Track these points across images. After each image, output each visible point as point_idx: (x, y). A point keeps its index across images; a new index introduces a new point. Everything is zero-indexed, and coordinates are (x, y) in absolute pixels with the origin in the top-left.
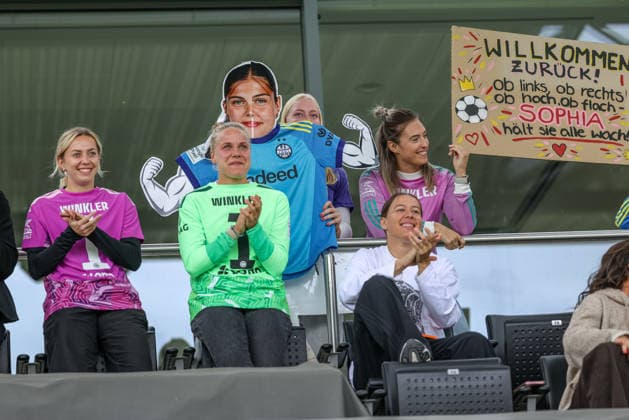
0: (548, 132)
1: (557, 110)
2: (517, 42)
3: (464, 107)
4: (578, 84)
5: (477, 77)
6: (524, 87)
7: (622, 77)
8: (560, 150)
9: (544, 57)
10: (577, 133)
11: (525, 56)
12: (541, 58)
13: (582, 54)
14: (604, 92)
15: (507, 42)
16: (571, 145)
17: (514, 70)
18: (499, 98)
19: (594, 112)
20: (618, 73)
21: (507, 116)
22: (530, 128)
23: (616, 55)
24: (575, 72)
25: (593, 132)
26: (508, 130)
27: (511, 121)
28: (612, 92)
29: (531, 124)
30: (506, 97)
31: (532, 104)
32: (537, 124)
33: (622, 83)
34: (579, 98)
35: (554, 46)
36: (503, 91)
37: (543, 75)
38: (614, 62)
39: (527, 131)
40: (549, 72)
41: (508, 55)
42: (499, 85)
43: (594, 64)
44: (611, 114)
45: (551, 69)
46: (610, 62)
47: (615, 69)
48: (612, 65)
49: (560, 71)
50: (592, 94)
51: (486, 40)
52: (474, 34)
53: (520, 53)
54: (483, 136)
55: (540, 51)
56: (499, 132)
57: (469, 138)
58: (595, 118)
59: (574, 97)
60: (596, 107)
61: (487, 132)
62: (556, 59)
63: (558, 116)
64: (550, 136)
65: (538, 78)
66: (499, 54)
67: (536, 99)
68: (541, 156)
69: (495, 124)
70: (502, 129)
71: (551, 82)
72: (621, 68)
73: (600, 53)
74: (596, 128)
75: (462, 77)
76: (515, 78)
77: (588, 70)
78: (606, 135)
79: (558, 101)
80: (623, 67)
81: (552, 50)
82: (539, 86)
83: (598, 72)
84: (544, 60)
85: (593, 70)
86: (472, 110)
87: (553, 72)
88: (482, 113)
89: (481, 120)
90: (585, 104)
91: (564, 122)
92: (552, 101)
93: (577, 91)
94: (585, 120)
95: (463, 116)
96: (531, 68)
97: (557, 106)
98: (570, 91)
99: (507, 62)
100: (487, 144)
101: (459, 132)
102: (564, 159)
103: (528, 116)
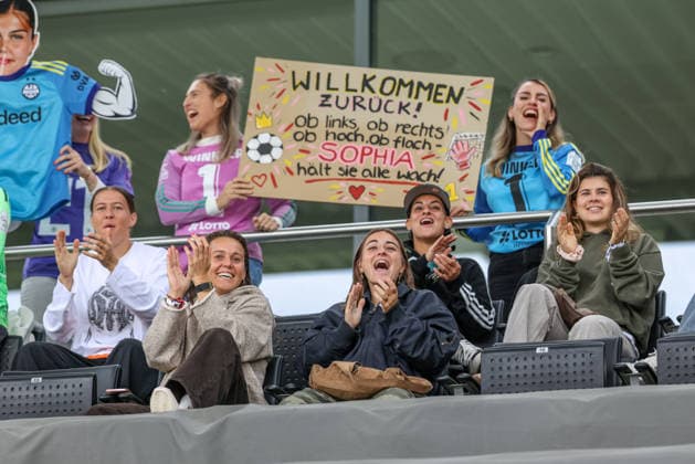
0: (349, 172)
1: (364, 148)
2: (330, 75)
3: (257, 146)
4: (394, 119)
5: (277, 114)
6: (330, 123)
7: (447, 111)
8: (356, 192)
9: (360, 89)
10: (381, 174)
11: (337, 89)
12: (356, 91)
13: (405, 86)
14: (422, 127)
15: (318, 75)
16: (370, 187)
17: (322, 105)
18: (299, 136)
19: (405, 150)
20: (443, 106)
21: (304, 155)
22: (328, 168)
23: (445, 87)
24: (394, 107)
25: (399, 173)
26: (302, 171)
27: (306, 161)
28: (432, 127)
29: (331, 164)
30: (307, 134)
31: (336, 142)
32: (335, 165)
33: (446, 118)
34: (391, 135)
35: (374, 77)
36: (306, 127)
37: (354, 109)
38: (441, 94)
39: (324, 172)
40: (361, 106)
41: (317, 88)
42: (301, 121)
43: (417, 97)
44: (426, 152)
45: (365, 103)
47: (441, 102)
48: (439, 98)
49: (375, 106)
50: (408, 130)
51: (293, 73)
52: (280, 65)
53: (332, 86)
54: (273, 177)
55: (356, 83)
56: (291, 173)
57: (256, 179)
58: (406, 157)
59: (386, 134)
60: (409, 144)
61: (278, 173)
62: (373, 92)
63: (363, 154)
64: (349, 177)
65: (349, 113)
66: (307, 87)
67: (342, 137)
68: (334, 199)
69: (289, 164)
70: (295, 170)
71: (362, 118)
72: (448, 101)
73: (426, 84)
74: (404, 168)
75: (259, 113)
76: (321, 114)
77: (408, 105)
78: (414, 176)
80: (451, 100)
81: (371, 83)
82: (347, 123)
83: (420, 105)
84: (359, 93)
85: (414, 103)
86: (265, 149)
87: (367, 107)
88: (276, 153)
89: (274, 160)
90: (397, 141)
91: (369, 162)
92: (359, 138)
93: (392, 126)
94: (393, 159)
95: (254, 155)
96: (342, 103)
97: (364, 144)
98: (383, 127)
99: (314, 96)
100: (275, 185)
101: (245, 172)
102: (359, 202)
103: (330, 155)
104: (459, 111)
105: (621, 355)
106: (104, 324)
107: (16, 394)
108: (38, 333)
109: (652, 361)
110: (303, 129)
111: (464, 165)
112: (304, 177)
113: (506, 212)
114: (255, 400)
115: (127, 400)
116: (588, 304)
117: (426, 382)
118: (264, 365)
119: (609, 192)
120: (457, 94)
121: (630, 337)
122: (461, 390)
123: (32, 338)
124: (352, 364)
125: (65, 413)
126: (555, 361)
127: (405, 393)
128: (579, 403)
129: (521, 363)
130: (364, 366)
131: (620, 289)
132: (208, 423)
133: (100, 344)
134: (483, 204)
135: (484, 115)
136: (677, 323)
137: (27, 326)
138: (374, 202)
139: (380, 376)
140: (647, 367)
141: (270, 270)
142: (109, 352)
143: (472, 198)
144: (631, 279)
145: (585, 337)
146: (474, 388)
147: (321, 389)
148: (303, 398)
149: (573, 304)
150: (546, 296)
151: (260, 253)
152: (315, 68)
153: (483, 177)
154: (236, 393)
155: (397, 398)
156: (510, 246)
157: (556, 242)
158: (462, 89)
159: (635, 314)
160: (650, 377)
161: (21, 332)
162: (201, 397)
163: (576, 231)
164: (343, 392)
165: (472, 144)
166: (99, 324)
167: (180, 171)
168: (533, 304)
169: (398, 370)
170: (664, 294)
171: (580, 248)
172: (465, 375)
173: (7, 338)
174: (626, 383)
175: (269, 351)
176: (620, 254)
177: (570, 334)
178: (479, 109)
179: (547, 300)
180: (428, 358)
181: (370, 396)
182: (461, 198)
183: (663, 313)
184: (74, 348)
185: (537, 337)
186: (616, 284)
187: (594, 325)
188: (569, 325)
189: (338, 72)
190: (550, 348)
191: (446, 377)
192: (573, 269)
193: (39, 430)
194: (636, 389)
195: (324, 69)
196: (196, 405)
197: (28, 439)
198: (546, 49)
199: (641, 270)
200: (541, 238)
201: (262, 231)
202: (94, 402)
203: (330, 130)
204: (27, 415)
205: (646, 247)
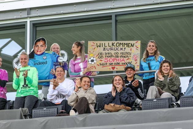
0: (111, 64)
1: (114, 59)
2: (105, 43)
4: (120, 52)
5: (94, 53)
6: (106, 54)
8: (113, 68)
9: (111, 46)
10: (118, 64)
11: (107, 46)
13: (121, 44)
14: (126, 53)
15: (102, 44)
16: (116, 67)
17: (104, 50)
18: (99, 57)
19: (123, 58)
20: (130, 48)
22: (106, 64)
23: (130, 44)
24: (119, 49)
27: (102, 62)
28: (128, 53)
32: (108, 63)
33: (131, 50)
34: (119, 55)
35: (114, 43)
41: (102, 47)
42: (100, 54)
43: (124, 46)
44: (127, 58)
45: (113, 49)
46: (128, 45)
47: (129, 47)
48: (129, 46)
49: (115, 49)
50: (123, 54)
51: (97, 44)
52: (94, 42)
53: (105, 46)
54: (95, 67)
55: (111, 45)
56: (99, 66)
57: (91, 67)
58: (123, 60)
59: (118, 55)
61: (96, 65)
62: (115, 46)
63: (114, 60)
65: (110, 51)
66: (100, 46)
67: (109, 57)
68: (109, 70)
69: (98, 64)
71: (113, 52)
72: (131, 47)
73: (126, 43)
74: (123, 62)
75: (90, 53)
76: (104, 52)
77: (122, 48)
78: (125, 64)
79: (114, 56)
82: (110, 53)
83: (125, 48)
84: (112, 47)
85: (124, 48)
86: (92, 61)
87: (114, 49)
88: (95, 61)
89: (94, 63)
90: (121, 56)
91: (115, 61)
92: (113, 56)
93: (119, 53)
94: (120, 60)
95: (90, 62)
96: (108, 49)
97: (114, 58)
98: (118, 54)
99: (102, 48)
100: (95, 68)
101: (88, 66)
102: (114, 70)
103: (107, 61)
104: (134, 48)
105: (172, 101)
106: (59, 97)
107: (40, 112)
108: (45, 99)
109: (179, 102)
110: (100, 56)
111: (136, 60)
112: (101, 66)
113: (147, 70)
114: (93, 112)
115: (65, 113)
116: (165, 90)
117: (130, 108)
118: (94, 104)
119: (169, 66)
120: (133, 45)
121: (174, 97)
122: (137, 109)
123: (44, 100)
124: (114, 104)
125: (51, 116)
126: (158, 103)
127: (125, 110)
128: (163, 112)
129: (150, 103)
131: (171, 87)
132: (82, 117)
133: (59, 101)
134: (142, 68)
136: (184, 94)
137: (42, 97)
138: (117, 70)
139: (120, 107)
140: (178, 104)
142: (60, 103)
143: (139, 67)
144: (173, 85)
145: (164, 97)
146: (140, 109)
147: (107, 110)
148: (103, 112)
149: (161, 90)
150: (155, 88)
151: (93, 80)
152: (101, 42)
153: (142, 62)
154: (88, 111)
155: (123, 111)
156: (147, 78)
157: (158, 77)
158: (134, 44)
159: (175, 93)
160: (178, 106)
161: (41, 98)
162: (80, 112)
163: (162, 75)
164: (112, 110)
165: (137, 55)
166: (58, 97)
167: (74, 65)
168: (153, 91)
169: (123, 105)
170: (181, 88)
171: (163, 78)
172: (138, 106)
173: (38, 100)
174: (173, 107)
175: (95, 101)
176: (171, 80)
177: (161, 97)
178: (138, 48)
179: (156, 89)
180: (128, 102)
181: (118, 111)
182: (137, 68)
183: (181, 92)
184: (53, 102)
185: (153, 97)
186: (170, 86)
187: (166, 95)
188: (161, 95)
189: (107, 43)
190: (157, 100)
191: (134, 107)
192: (162, 83)
193: (46, 120)
194: (176, 108)
195: (103, 42)
196: (79, 114)
197: (43, 122)
198: (154, 35)
199: (175, 83)
200: (154, 76)
201: (93, 76)
202: (57, 113)
203: (106, 55)
204: (43, 117)
205: (176, 78)
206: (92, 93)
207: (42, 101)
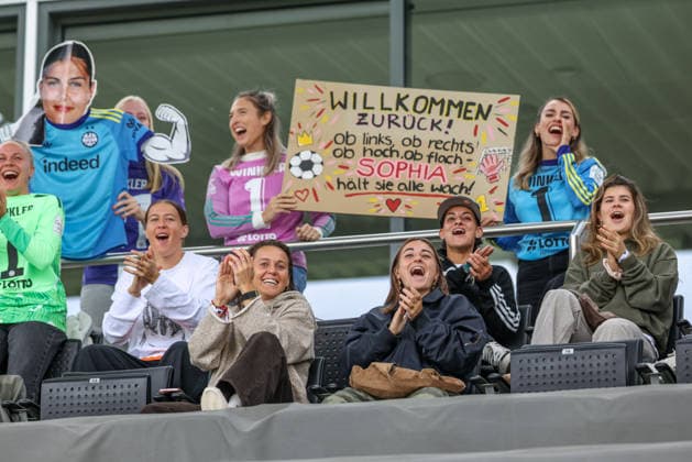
0: (385, 186)
1: (399, 163)
2: (366, 95)
3: (299, 163)
4: (427, 136)
5: (317, 132)
6: (367, 140)
7: (476, 127)
8: (393, 205)
9: (394, 109)
10: (416, 187)
11: (372, 108)
12: (390, 109)
13: (437, 104)
14: (454, 143)
15: (355, 95)
16: (406, 200)
17: (359, 123)
18: (338, 153)
19: (438, 165)
20: (473, 123)
21: (342, 171)
22: (365, 183)
23: (473, 104)
24: (426, 124)
25: (433, 186)
26: (342, 186)
27: (345, 176)
28: (462, 143)
29: (368, 179)
30: (346, 151)
31: (373, 158)
32: (373, 180)
33: (475, 134)
34: (424, 150)
35: (407, 96)
36: (344, 144)
37: (389, 127)
38: (470, 111)
39: (362, 186)
40: (396, 124)
41: (355, 107)
42: (340, 139)
43: (448, 114)
44: (457, 166)
45: (400, 121)
47: (471, 118)
48: (468, 115)
49: (409, 123)
50: (440, 146)
51: (332, 94)
52: (320, 86)
53: (368, 105)
54: (314, 190)
55: (391, 102)
56: (332, 188)
57: (299, 194)
58: (439, 172)
59: (419, 150)
60: (442, 159)
61: (319, 187)
62: (407, 110)
63: (399, 169)
64: (386, 190)
65: (384, 131)
66: (344, 106)
67: (378, 153)
68: (372, 211)
69: (329, 179)
70: (335, 185)
71: (397, 135)
72: (477, 118)
74: (438, 181)
75: (300, 131)
76: (359, 131)
77: (440, 121)
78: (447, 189)
79: (402, 154)
80: (480, 117)
81: (405, 102)
82: (383, 139)
83: (451, 122)
84: (394, 112)
85: (445, 120)
86: (307, 165)
87: (402, 124)
88: (317, 169)
89: (315, 176)
90: (430, 156)
91: (404, 177)
92: (395, 154)
93: (425, 142)
94: (428, 173)
95: (296, 171)
96: (378, 121)
97: (399, 160)
98: (417, 143)
99: (351, 115)
100: (317, 200)
101: (288, 187)
102: (396, 214)
103: (367, 170)
104: (488, 126)
105: (642, 356)
106: (158, 328)
107: (76, 393)
108: (96, 337)
109: (671, 361)
110: (342, 146)
111: (493, 178)
112: (344, 191)
113: (533, 222)
114: (299, 399)
115: (180, 399)
117: (459, 382)
118: (307, 367)
120: (485, 112)
121: (650, 338)
122: (493, 389)
123: (90, 342)
125: (122, 411)
126: (580, 361)
127: (440, 392)
128: (603, 401)
129: (548, 364)
130: (401, 366)
132: (256, 420)
133: (154, 347)
134: (512, 215)
135: (512, 131)
137: (86, 329)
138: (410, 214)
139: (416, 377)
140: (666, 367)
141: (314, 277)
142: (162, 354)
144: (640, 285)
145: (608, 339)
146: (504, 387)
148: (344, 397)
150: (571, 300)
151: (304, 261)
152: (352, 88)
153: (512, 190)
154: (282, 393)
155: (432, 397)
156: (537, 254)
158: (490, 107)
160: (669, 376)
161: (80, 336)
162: (249, 396)
164: (382, 391)
165: (501, 158)
166: (153, 329)
167: (228, 186)
168: (559, 309)
170: (682, 298)
172: (496, 375)
173: (66, 341)
174: (647, 382)
175: (311, 354)
177: (594, 336)
178: (506, 125)
181: (408, 394)
182: (491, 209)
183: (681, 316)
184: (130, 351)
185: (562, 339)
187: (616, 328)
188: (593, 328)
189: (374, 92)
190: (575, 350)
191: (478, 377)
193: (98, 427)
194: (656, 388)
195: (360, 89)
196: (245, 404)
197: (88, 435)
198: (570, 69)
200: (566, 246)
201: (305, 241)
202: (149, 401)
203: (368, 147)
204: (86, 413)
206: (300, 320)
207: (84, 346)
